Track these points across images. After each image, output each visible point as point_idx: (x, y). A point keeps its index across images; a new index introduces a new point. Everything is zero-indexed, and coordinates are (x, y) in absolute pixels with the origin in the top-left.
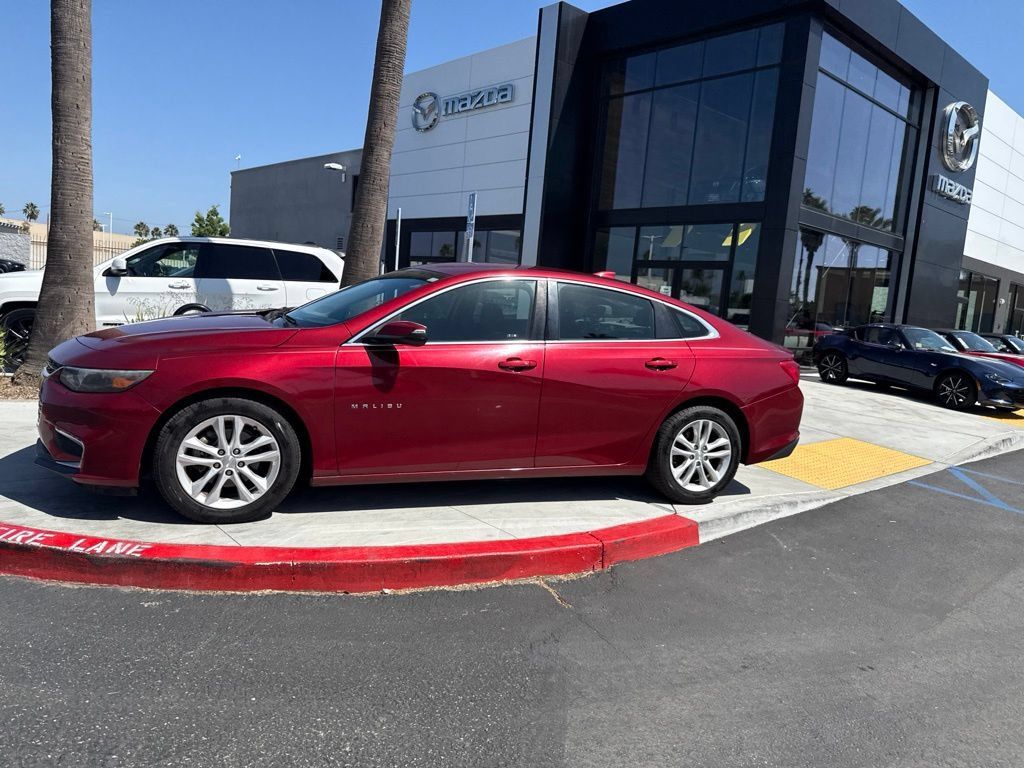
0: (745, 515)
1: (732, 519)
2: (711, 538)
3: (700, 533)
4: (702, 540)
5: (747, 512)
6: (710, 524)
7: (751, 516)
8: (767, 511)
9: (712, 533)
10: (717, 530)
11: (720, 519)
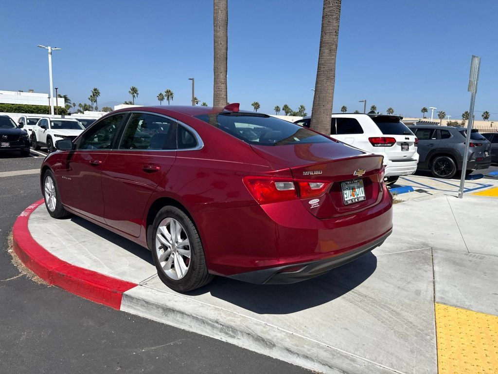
0: (179, 315)
1: (161, 311)
2: (132, 312)
3: (122, 302)
4: (123, 308)
5: (182, 313)
6: (134, 301)
7: (187, 320)
8: (213, 327)
9: (135, 309)
10: (140, 309)
11: (147, 303)
